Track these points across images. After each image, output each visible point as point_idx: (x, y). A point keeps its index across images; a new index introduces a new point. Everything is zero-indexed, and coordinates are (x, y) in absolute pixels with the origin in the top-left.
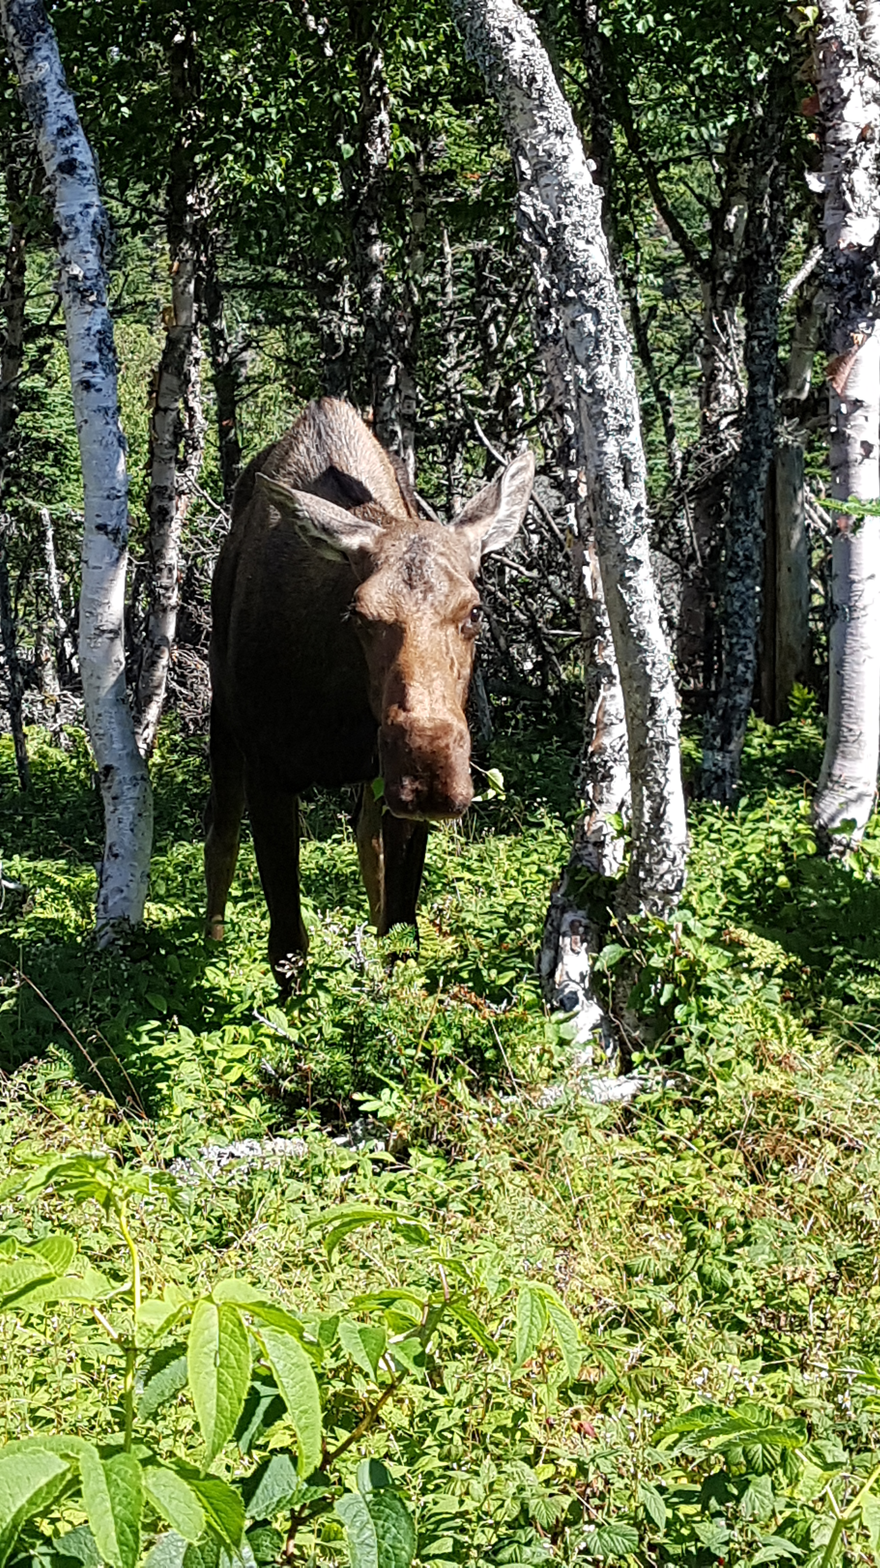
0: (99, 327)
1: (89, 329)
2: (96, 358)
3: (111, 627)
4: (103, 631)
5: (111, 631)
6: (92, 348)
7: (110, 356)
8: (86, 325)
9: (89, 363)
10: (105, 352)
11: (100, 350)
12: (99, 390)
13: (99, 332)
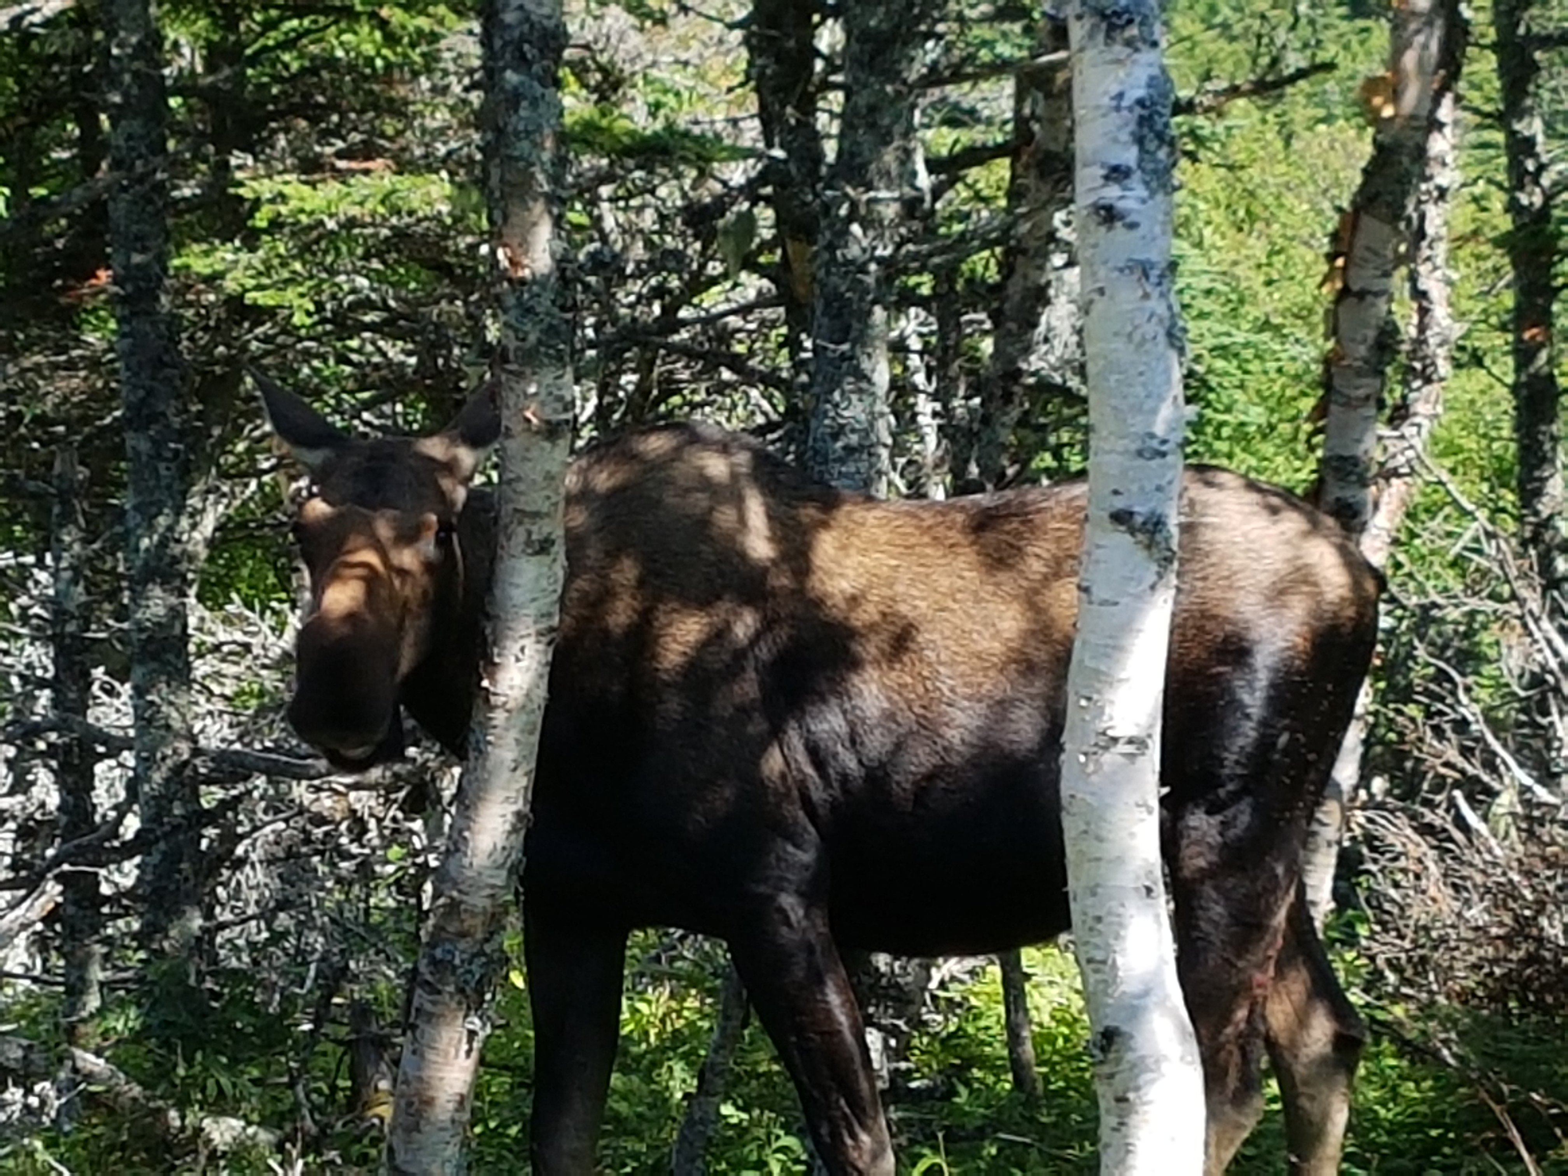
0: (1141, 93)
1: (1120, 96)
2: (1130, 156)
3: (1133, 732)
4: (1115, 740)
5: (1130, 741)
6: (1125, 136)
7: (1162, 154)
8: (1115, 89)
9: (1115, 169)
10: (1152, 146)
11: (1140, 141)
12: (1133, 226)
13: (1140, 102)
